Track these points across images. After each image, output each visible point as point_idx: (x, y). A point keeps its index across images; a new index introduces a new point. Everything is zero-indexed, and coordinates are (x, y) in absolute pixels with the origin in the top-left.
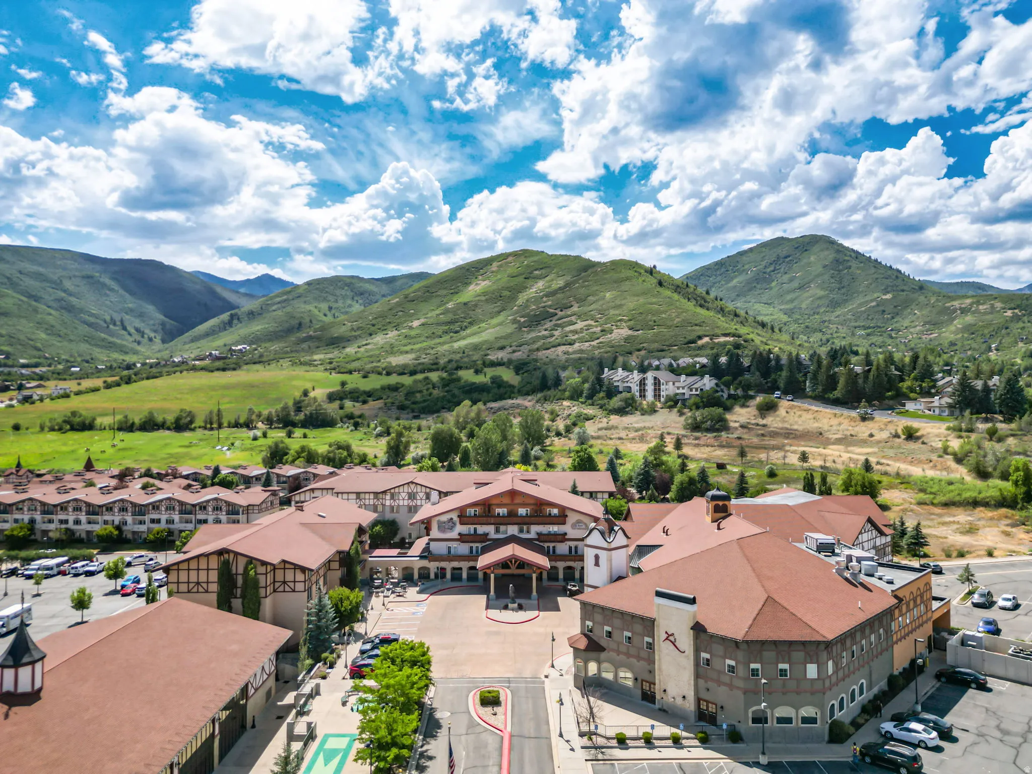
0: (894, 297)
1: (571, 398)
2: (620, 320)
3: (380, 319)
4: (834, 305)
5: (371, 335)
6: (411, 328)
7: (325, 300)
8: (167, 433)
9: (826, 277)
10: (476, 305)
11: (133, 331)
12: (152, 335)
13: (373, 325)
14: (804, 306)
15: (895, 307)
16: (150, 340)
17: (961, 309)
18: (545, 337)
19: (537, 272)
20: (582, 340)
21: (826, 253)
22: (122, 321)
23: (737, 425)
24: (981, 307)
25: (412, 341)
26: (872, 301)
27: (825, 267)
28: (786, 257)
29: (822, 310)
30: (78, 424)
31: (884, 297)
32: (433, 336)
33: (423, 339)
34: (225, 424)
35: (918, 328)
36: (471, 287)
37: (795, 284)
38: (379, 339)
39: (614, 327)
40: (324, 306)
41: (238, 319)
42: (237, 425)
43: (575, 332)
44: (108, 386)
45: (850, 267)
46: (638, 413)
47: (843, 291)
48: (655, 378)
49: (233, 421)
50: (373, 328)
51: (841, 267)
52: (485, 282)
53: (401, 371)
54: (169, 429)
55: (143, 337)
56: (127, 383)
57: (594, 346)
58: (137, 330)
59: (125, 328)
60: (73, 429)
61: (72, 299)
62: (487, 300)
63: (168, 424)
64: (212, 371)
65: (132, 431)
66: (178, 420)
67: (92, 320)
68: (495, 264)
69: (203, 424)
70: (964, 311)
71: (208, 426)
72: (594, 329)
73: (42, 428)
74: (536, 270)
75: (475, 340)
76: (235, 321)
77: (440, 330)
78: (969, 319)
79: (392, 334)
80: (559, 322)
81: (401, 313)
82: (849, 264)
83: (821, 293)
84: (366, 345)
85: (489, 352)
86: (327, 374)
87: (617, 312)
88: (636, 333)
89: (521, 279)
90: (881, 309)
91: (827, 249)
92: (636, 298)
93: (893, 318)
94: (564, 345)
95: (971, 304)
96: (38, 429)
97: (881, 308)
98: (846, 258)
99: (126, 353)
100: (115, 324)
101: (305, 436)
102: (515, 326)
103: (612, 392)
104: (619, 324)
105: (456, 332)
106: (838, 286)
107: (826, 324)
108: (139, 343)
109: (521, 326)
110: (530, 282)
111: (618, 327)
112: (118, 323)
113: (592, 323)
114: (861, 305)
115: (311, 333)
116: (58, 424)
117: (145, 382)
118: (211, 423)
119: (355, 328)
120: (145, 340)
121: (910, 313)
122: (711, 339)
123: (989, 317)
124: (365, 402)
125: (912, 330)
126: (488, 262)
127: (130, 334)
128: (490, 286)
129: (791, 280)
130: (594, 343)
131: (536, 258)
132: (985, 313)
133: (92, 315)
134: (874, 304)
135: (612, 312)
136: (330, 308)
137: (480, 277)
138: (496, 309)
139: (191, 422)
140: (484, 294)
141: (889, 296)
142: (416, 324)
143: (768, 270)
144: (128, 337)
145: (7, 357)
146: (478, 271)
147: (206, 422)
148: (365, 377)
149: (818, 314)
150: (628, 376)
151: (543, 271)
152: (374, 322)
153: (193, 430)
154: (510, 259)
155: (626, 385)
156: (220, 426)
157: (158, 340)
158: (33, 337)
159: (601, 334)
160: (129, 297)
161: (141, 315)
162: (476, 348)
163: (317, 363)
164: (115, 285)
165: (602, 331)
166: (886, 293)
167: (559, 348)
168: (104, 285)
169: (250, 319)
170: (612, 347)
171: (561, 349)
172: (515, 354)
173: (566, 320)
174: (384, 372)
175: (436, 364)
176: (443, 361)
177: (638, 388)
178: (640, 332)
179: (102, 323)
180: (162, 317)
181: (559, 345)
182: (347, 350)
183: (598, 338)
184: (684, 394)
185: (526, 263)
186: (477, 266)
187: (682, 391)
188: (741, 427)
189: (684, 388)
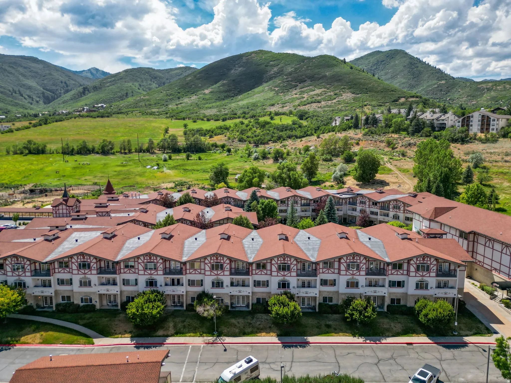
0: (446, 83)
1: (395, 132)
2: (344, 88)
3: (182, 89)
5: (179, 98)
6: (204, 94)
7: (136, 80)
8: (98, 156)
9: (406, 72)
10: (240, 82)
11: (26, 97)
12: (38, 99)
13: (179, 93)
15: (447, 88)
16: (37, 102)
17: (487, 88)
18: (298, 99)
19: (272, 63)
20: (325, 100)
21: (404, 59)
22: (19, 91)
24: (498, 87)
25: (208, 101)
26: (434, 84)
27: (405, 66)
28: (382, 62)
30: (34, 149)
31: (441, 82)
32: (219, 99)
33: (214, 100)
34: (133, 150)
35: (464, 99)
36: (233, 71)
37: (389, 76)
38: (186, 100)
39: (341, 92)
40: (137, 84)
41: (88, 91)
42: (140, 150)
43: (318, 95)
44: (35, 126)
45: (418, 67)
47: (415, 79)
48: (483, 117)
49: (138, 148)
50: (179, 95)
51: (413, 67)
52: (240, 69)
53: (216, 118)
54: (97, 153)
55: (33, 100)
56: (45, 124)
57: (335, 103)
58: (29, 96)
59: (22, 95)
62: (245, 78)
63: (96, 150)
64: (95, 118)
65: (72, 155)
66: (103, 147)
68: (244, 58)
69: (119, 150)
70: (488, 90)
71: (123, 151)
72: (329, 94)
73: (8, 153)
74: (272, 61)
75: (251, 101)
76: (87, 92)
77: (223, 95)
78: (493, 93)
79: (194, 98)
80: (303, 90)
81: (194, 86)
82: (417, 65)
83: (404, 81)
84: (181, 103)
85: (264, 107)
86: (169, 120)
88: (358, 96)
89: (263, 66)
91: (405, 57)
93: (447, 94)
94: (315, 102)
95: (492, 86)
96: (5, 153)
97: (440, 88)
98: (416, 62)
99: (26, 109)
100: (15, 93)
104: (343, 90)
105: (233, 97)
106: (412, 76)
108: (31, 104)
109: (277, 93)
110: (268, 68)
111: (344, 92)
112: (17, 92)
113: (326, 90)
114: (428, 86)
115: (142, 97)
116: (19, 149)
117: (55, 123)
118: (125, 150)
119: (169, 95)
120: (34, 102)
121: (456, 91)
122: (406, 99)
123: (504, 93)
124: (211, 137)
125: (461, 100)
126: (240, 57)
127: (25, 98)
128: (245, 71)
129: (386, 74)
131: (270, 55)
132: (501, 91)
134: (436, 86)
136: (140, 85)
137: (237, 66)
138: (252, 83)
139: (112, 149)
141: (443, 82)
142: (207, 92)
143: (373, 68)
144: (24, 100)
146: (235, 62)
147: (121, 148)
148: (195, 122)
150: (441, 116)
151: (275, 62)
152: (178, 91)
153: (113, 154)
154: (253, 55)
155: (441, 122)
156: (130, 152)
157: (41, 102)
159: (335, 96)
160: (21, 78)
161: (30, 88)
162: (255, 105)
163: (157, 114)
164: (13, 71)
165: (335, 95)
166: (441, 80)
167: (312, 104)
168: (5, 70)
169: (95, 91)
170: (348, 103)
171: (314, 105)
172: (285, 108)
173: (306, 88)
174: (205, 119)
175: (236, 114)
176: (239, 112)
177: (460, 124)
178: (360, 95)
179: (8, 92)
180: (42, 89)
181: (312, 103)
182: (170, 106)
183: (335, 99)
185: (263, 57)
186: (233, 59)
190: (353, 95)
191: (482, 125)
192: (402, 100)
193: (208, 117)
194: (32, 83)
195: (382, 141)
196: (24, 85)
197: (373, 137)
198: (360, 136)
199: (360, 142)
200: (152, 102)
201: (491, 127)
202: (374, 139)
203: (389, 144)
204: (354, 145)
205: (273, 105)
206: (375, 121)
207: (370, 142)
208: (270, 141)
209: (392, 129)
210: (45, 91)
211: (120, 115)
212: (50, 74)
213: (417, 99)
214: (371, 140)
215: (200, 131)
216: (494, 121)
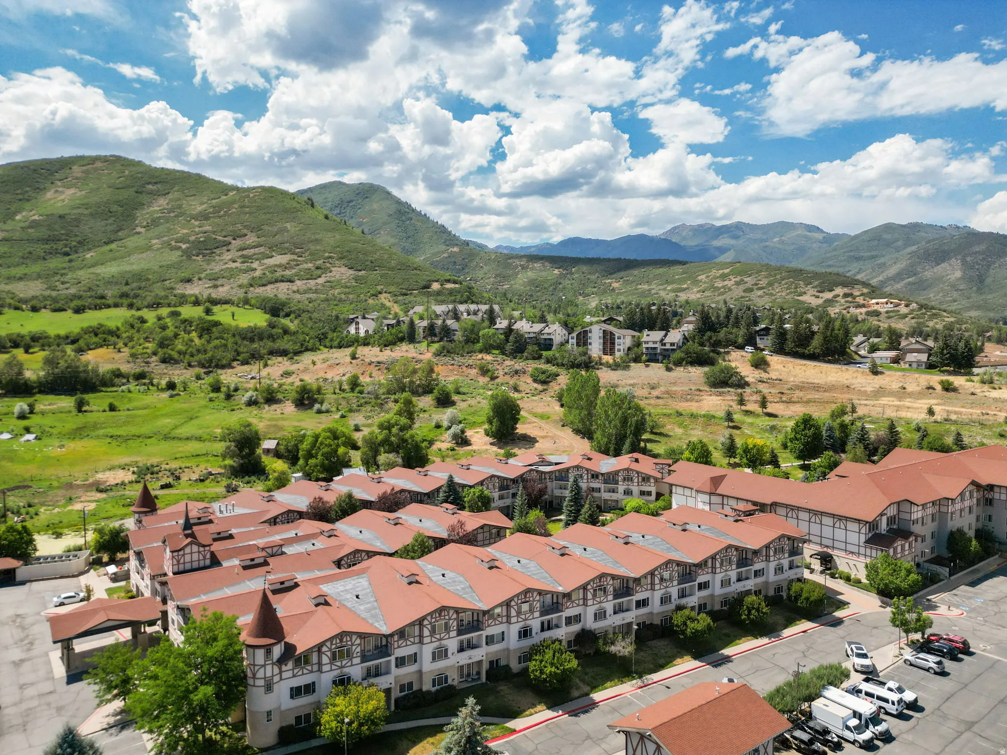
0: (460, 251)
2: (330, 257)
9: (393, 226)
10: (79, 220)
15: (463, 259)
18: (243, 271)
19: (150, 187)
20: (300, 277)
21: (387, 203)
24: (535, 265)
26: (443, 252)
27: (390, 215)
28: (349, 202)
31: (452, 250)
32: (32, 257)
35: (492, 279)
36: (51, 195)
39: (328, 265)
43: (283, 267)
45: (410, 219)
46: (607, 368)
47: (410, 240)
48: (605, 331)
51: (404, 218)
52: (71, 192)
53: (51, 305)
57: (322, 285)
62: (91, 215)
68: (76, 168)
72: (305, 266)
74: (149, 183)
77: (39, 249)
80: (245, 252)
82: (409, 216)
83: (392, 240)
85: (167, 284)
87: (319, 248)
88: (360, 273)
89: (131, 192)
94: (283, 281)
98: (407, 210)
102: (179, 253)
104: (331, 261)
105: (67, 254)
106: (405, 235)
109: (188, 254)
110: (144, 198)
111: (333, 265)
113: (295, 257)
121: (477, 266)
122: (442, 285)
126: (65, 164)
128: (85, 197)
130: (320, 281)
134: (446, 255)
135: (312, 247)
137: (59, 183)
138: (110, 228)
140: (85, 206)
141: (456, 249)
146: (52, 174)
150: (544, 328)
151: (159, 187)
154: (98, 164)
155: (546, 337)
159: (319, 272)
162: (139, 277)
165: (317, 268)
166: (452, 246)
167: (278, 285)
170: (347, 287)
171: (283, 286)
172: (220, 289)
173: (252, 251)
174: (23, 306)
175: (103, 297)
176: (111, 293)
177: (574, 341)
178: (363, 272)
181: (276, 281)
183: (320, 277)
184: (655, 348)
185: (127, 172)
186: (48, 167)
187: (651, 345)
188: (760, 381)
189: (655, 342)
190: (351, 272)
191: (605, 343)
192: (436, 286)
193: (34, 302)
195: (469, 366)
197: (453, 360)
198: (429, 356)
201: (617, 347)
202: (455, 363)
203: (484, 371)
205: (188, 281)
206: (447, 332)
207: (450, 367)
209: (479, 346)
213: (457, 286)
214: (453, 365)
215: (40, 338)
216: (619, 338)
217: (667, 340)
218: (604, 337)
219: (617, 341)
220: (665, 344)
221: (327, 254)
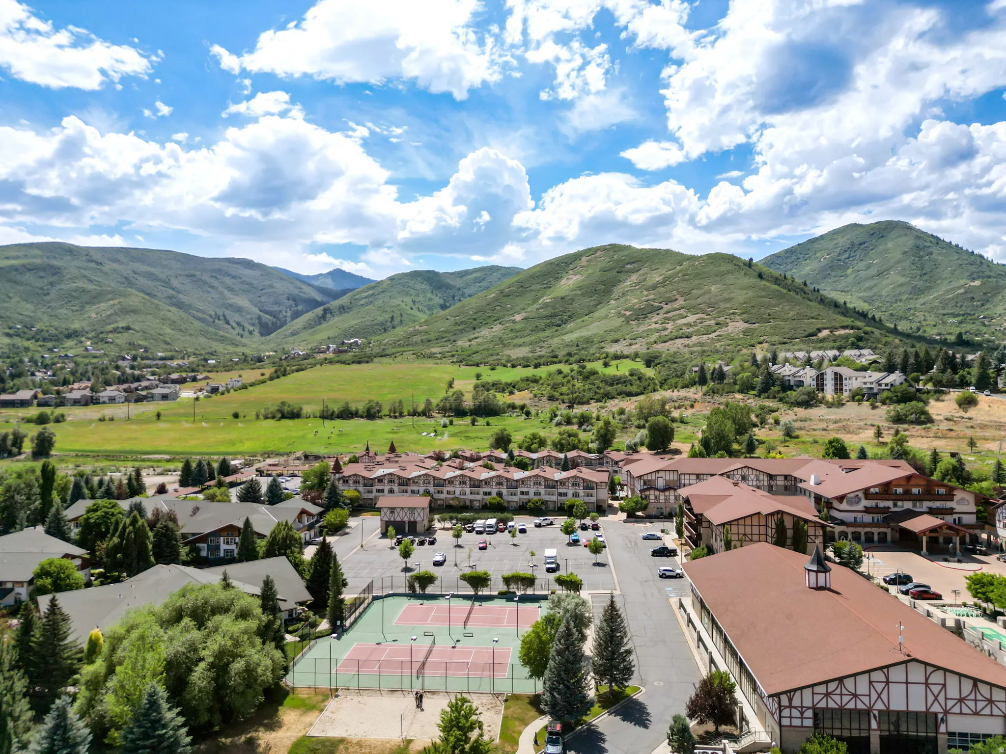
0: (983, 284)
1: (741, 391)
2: (733, 314)
3: (480, 314)
4: (918, 292)
5: (474, 329)
6: (514, 322)
7: (407, 294)
8: (361, 421)
9: (907, 263)
10: (573, 300)
11: (235, 325)
12: (251, 328)
13: (474, 320)
14: (884, 293)
15: (985, 294)
16: (251, 333)
18: (658, 331)
19: (629, 266)
20: (698, 333)
21: (904, 239)
22: (224, 315)
23: (941, 418)
25: (518, 334)
26: (959, 288)
27: (905, 253)
28: (861, 244)
29: (904, 298)
30: (288, 413)
31: (972, 284)
32: (536, 330)
33: (528, 332)
34: (406, 413)
36: (563, 281)
37: (873, 271)
38: (485, 333)
39: (728, 320)
40: (408, 300)
41: (331, 313)
42: (414, 413)
43: (689, 325)
44: (272, 378)
45: (931, 253)
46: (823, 406)
47: (926, 277)
48: (836, 374)
49: (411, 410)
50: (475, 323)
51: (922, 253)
52: (577, 277)
53: (526, 363)
54: (362, 417)
55: (244, 330)
57: (713, 339)
58: (239, 324)
59: (228, 323)
60: (283, 417)
61: (181, 296)
62: (582, 294)
63: (360, 412)
65: (332, 419)
66: (368, 410)
67: (200, 315)
68: (584, 259)
69: (387, 413)
71: (392, 414)
72: (708, 323)
73: (258, 417)
74: (629, 263)
75: (584, 333)
76: (328, 316)
77: (542, 323)
79: (497, 328)
80: (668, 315)
81: (498, 308)
82: (930, 250)
83: (902, 280)
84: (476, 338)
85: (602, 344)
86: (456, 366)
87: (728, 305)
88: (753, 326)
89: (614, 272)
90: (970, 296)
91: (906, 235)
92: (744, 292)
93: (983, 305)
94: (681, 337)
98: (928, 244)
99: (237, 346)
100: (219, 319)
101: (488, 424)
102: (623, 319)
103: (786, 386)
104: (732, 317)
105: (559, 325)
106: (919, 272)
107: (912, 311)
108: (242, 336)
109: (628, 320)
110: (622, 276)
111: (732, 320)
112: (222, 318)
113: (704, 316)
114: (948, 292)
115: (417, 327)
117: (296, 374)
118: (395, 412)
119: (459, 323)
120: (246, 334)
122: (831, 332)
124: (511, 393)
126: (577, 256)
127: (233, 328)
128: (583, 281)
129: (868, 267)
130: (713, 335)
131: (626, 253)
133: (199, 311)
134: (961, 291)
135: (722, 305)
136: (414, 302)
137: (571, 272)
138: (593, 303)
139: (379, 411)
140: (580, 288)
141: (977, 283)
142: (518, 318)
143: (843, 257)
144: (232, 331)
145: (146, 351)
146: (568, 266)
147: (390, 411)
148: (493, 369)
149: (900, 301)
150: (798, 371)
151: (635, 265)
152: (474, 316)
153: (381, 418)
154: (599, 253)
155: (798, 379)
156: (401, 415)
157: (256, 333)
158: (161, 332)
159: (716, 327)
160: (227, 293)
161: (239, 310)
162: (589, 341)
163: (439, 356)
164: (215, 283)
165: (717, 324)
166: (973, 279)
167: (677, 341)
168: (205, 283)
169: (341, 313)
170: (733, 340)
171: (679, 342)
172: (633, 347)
173: (674, 313)
174: (509, 365)
175: (556, 357)
176: (561, 354)
177: (815, 382)
178: (756, 325)
179: (208, 317)
180: (257, 311)
181: (676, 338)
182: (459, 343)
183: (715, 331)
184: (872, 389)
185: (616, 257)
186: (566, 261)
187: (868, 386)
188: (947, 419)
189: (871, 383)
190: (746, 325)
191: (836, 384)
193: (513, 362)
194: (242, 301)
195: (721, 403)
196: (231, 306)
197: (713, 398)
198: (699, 396)
199: (696, 405)
200: (432, 336)
201: (844, 388)
202: (712, 401)
204: (688, 407)
205: (616, 341)
206: (722, 376)
208: (592, 399)
209: (737, 387)
210: (262, 314)
211: (384, 359)
212: (271, 286)
213: (851, 331)
214: (709, 402)
215: (496, 384)
216: (846, 379)
217: (884, 381)
218: (836, 379)
219: (844, 382)
220: (880, 385)
221: (732, 311)
